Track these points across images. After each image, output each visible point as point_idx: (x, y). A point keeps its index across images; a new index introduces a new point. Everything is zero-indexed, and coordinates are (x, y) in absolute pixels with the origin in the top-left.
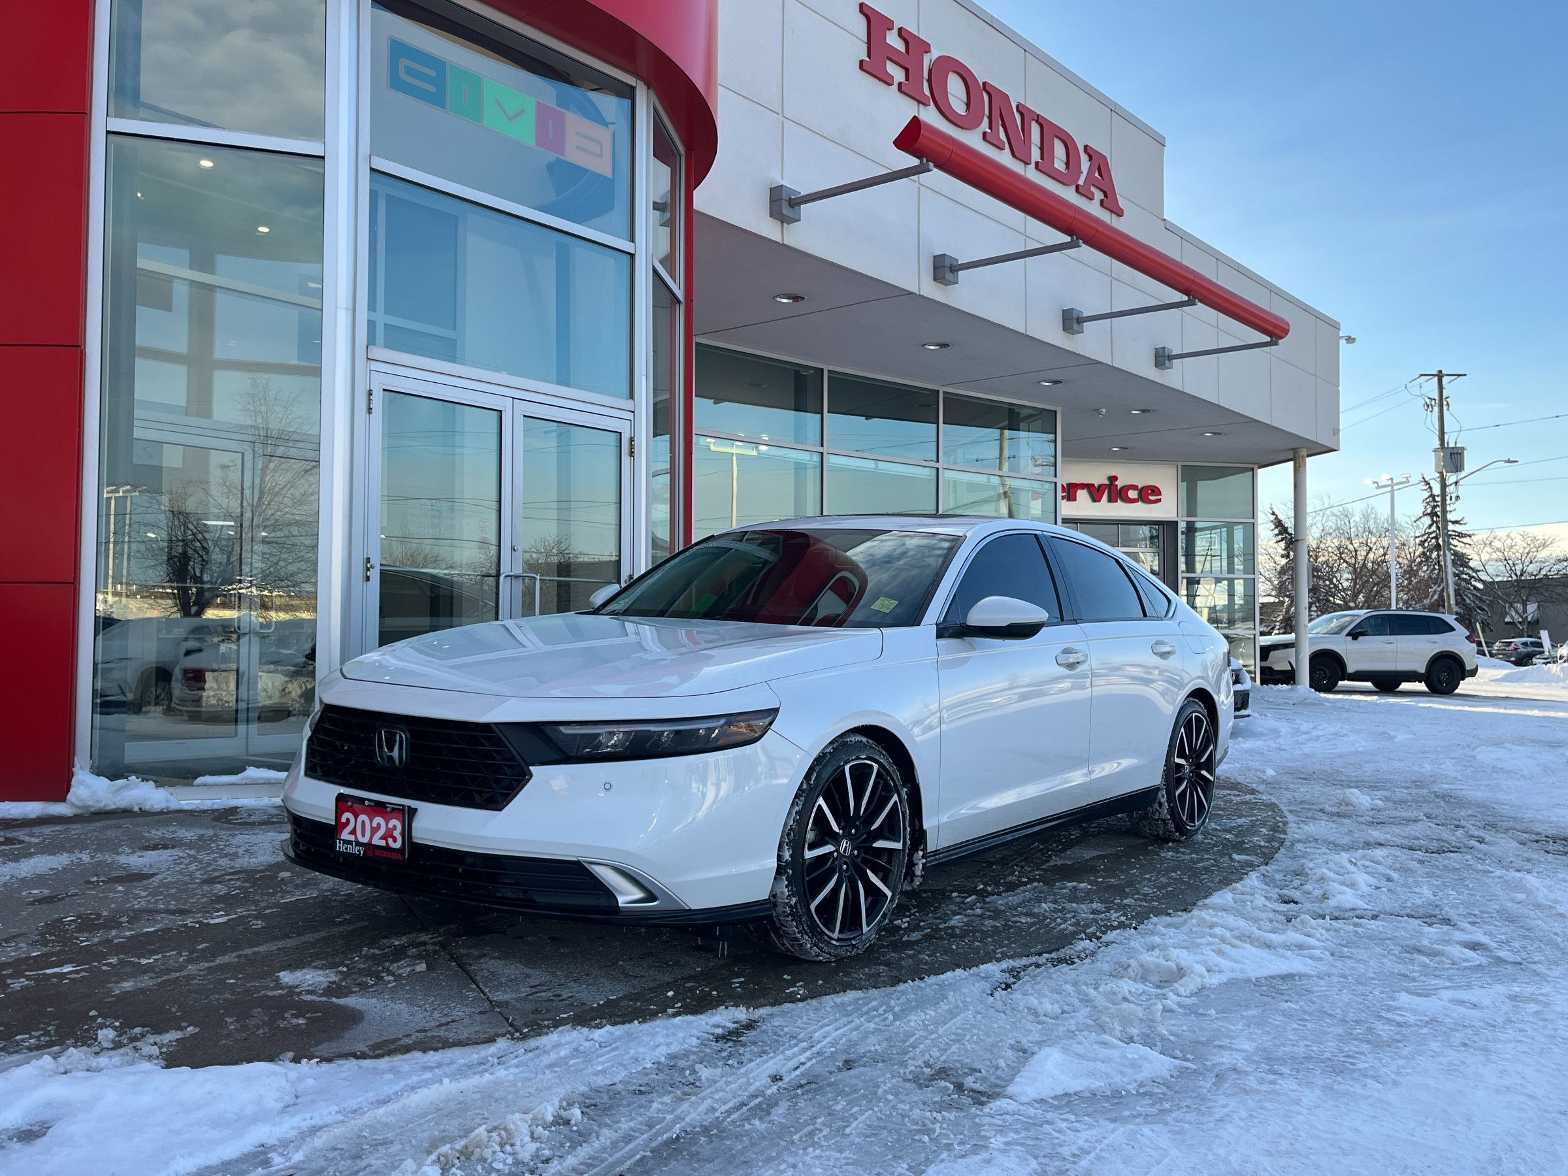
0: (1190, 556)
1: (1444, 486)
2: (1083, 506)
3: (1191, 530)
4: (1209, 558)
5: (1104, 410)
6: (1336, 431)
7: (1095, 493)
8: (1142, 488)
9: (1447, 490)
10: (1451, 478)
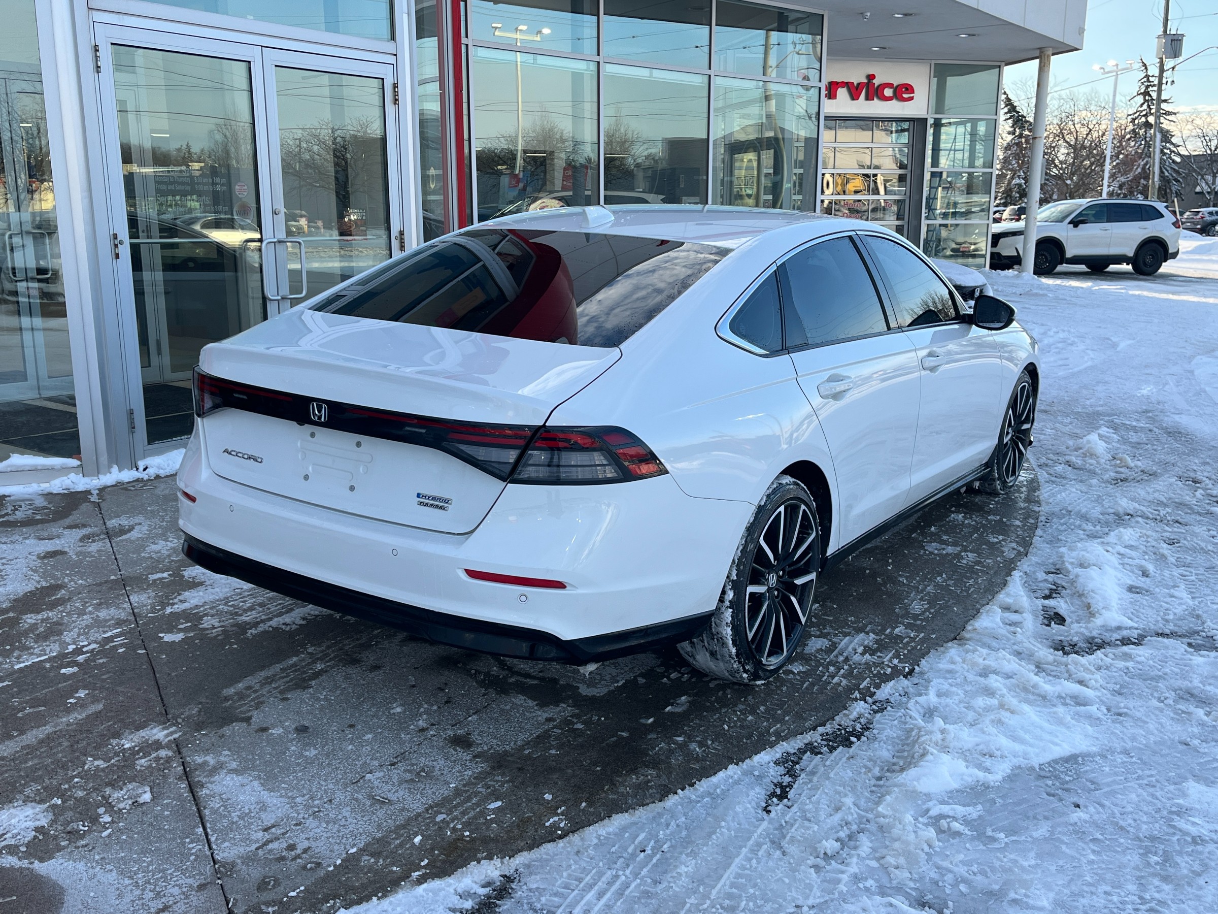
0: (936, 150)
1: (1162, 70)
2: (842, 105)
3: (938, 124)
4: (952, 152)
5: (869, 14)
6: (1081, 31)
7: (854, 91)
8: (898, 86)
9: (1165, 74)
10: (1169, 63)
